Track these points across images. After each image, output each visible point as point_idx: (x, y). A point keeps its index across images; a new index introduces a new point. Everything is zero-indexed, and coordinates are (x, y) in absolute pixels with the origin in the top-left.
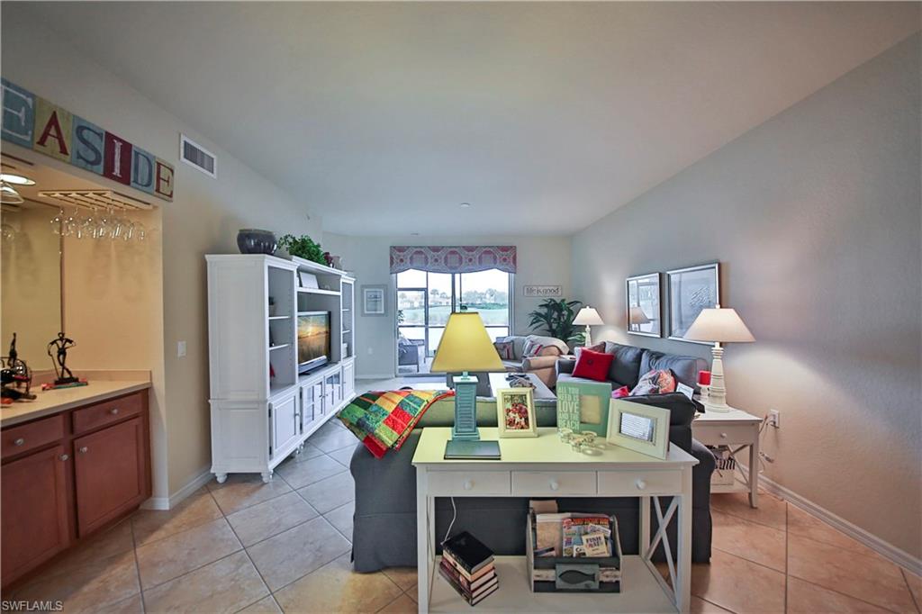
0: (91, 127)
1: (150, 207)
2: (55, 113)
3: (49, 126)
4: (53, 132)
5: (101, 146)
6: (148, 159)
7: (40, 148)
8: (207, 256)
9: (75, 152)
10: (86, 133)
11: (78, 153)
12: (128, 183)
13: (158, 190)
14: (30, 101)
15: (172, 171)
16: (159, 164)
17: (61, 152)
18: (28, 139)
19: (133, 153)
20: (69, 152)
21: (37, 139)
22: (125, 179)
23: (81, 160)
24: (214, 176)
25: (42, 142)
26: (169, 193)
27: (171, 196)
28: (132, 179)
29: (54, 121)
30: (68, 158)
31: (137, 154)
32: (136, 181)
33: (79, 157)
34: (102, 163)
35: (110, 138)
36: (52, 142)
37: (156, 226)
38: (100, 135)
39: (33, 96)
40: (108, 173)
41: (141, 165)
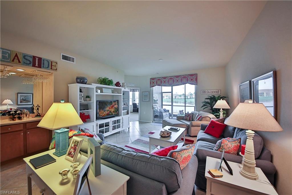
0: (28, 55)
1: (50, 73)
2: (17, 54)
3: (15, 57)
4: (16, 58)
5: (31, 60)
6: (47, 61)
7: (13, 62)
8: (68, 85)
9: (23, 62)
10: (26, 57)
11: (24, 62)
12: (41, 68)
13: (51, 69)
14: (9, 52)
15: (57, 63)
16: (52, 62)
17: (19, 62)
18: (9, 61)
19: (42, 60)
20: (21, 62)
21: (11, 60)
22: (40, 66)
23: (25, 64)
24: (74, 63)
25: (13, 61)
26: (56, 69)
27: (56, 70)
28: (42, 66)
29: (16, 55)
30: (21, 64)
31: (44, 60)
32: (43, 67)
33: (24, 63)
34: (32, 64)
35: (34, 57)
36: (16, 60)
37: (52, 78)
38: (31, 57)
39: (10, 51)
40: (34, 65)
41: (45, 63)
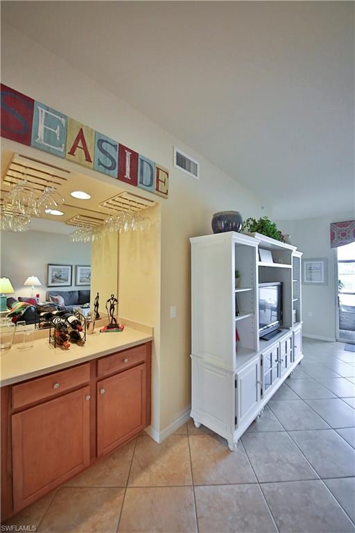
0: (109, 141)
1: (153, 204)
2: (81, 129)
3: (77, 139)
4: (80, 144)
5: (115, 155)
6: (150, 165)
7: (71, 157)
8: (191, 239)
9: (96, 159)
10: (104, 145)
11: (99, 160)
12: (136, 185)
13: (157, 189)
14: (63, 120)
15: (168, 174)
16: (158, 169)
17: (86, 160)
18: (62, 150)
19: (139, 160)
20: (92, 160)
21: (69, 150)
22: (133, 181)
23: (101, 166)
24: (197, 178)
25: (72, 153)
26: (165, 192)
27: (166, 194)
28: (139, 181)
29: (81, 136)
30: (91, 165)
31: (142, 161)
32: (141, 183)
33: (100, 164)
34: (117, 169)
35: (122, 149)
36: (79, 152)
37: (156, 219)
38: (115, 146)
39: (65, 117)
40: (121, 177)
41: (145, 171)
